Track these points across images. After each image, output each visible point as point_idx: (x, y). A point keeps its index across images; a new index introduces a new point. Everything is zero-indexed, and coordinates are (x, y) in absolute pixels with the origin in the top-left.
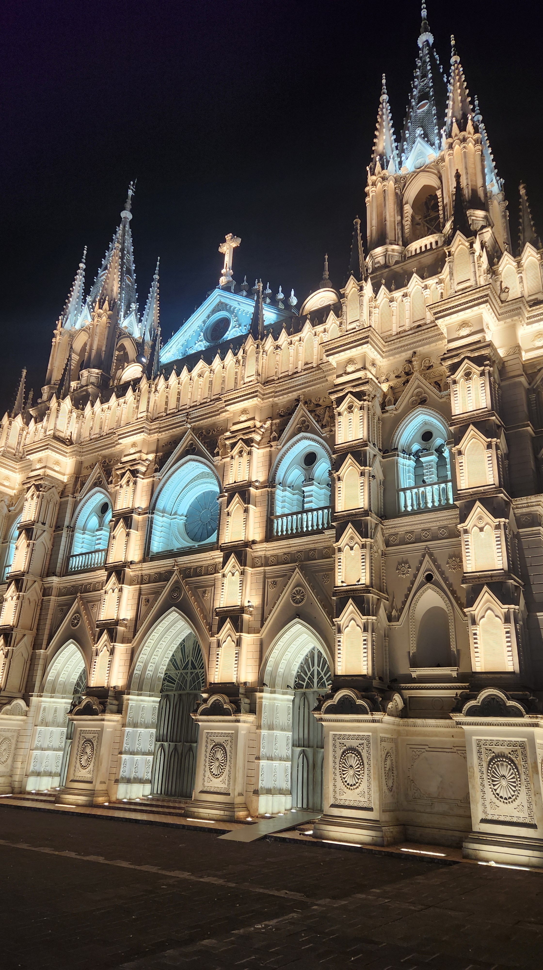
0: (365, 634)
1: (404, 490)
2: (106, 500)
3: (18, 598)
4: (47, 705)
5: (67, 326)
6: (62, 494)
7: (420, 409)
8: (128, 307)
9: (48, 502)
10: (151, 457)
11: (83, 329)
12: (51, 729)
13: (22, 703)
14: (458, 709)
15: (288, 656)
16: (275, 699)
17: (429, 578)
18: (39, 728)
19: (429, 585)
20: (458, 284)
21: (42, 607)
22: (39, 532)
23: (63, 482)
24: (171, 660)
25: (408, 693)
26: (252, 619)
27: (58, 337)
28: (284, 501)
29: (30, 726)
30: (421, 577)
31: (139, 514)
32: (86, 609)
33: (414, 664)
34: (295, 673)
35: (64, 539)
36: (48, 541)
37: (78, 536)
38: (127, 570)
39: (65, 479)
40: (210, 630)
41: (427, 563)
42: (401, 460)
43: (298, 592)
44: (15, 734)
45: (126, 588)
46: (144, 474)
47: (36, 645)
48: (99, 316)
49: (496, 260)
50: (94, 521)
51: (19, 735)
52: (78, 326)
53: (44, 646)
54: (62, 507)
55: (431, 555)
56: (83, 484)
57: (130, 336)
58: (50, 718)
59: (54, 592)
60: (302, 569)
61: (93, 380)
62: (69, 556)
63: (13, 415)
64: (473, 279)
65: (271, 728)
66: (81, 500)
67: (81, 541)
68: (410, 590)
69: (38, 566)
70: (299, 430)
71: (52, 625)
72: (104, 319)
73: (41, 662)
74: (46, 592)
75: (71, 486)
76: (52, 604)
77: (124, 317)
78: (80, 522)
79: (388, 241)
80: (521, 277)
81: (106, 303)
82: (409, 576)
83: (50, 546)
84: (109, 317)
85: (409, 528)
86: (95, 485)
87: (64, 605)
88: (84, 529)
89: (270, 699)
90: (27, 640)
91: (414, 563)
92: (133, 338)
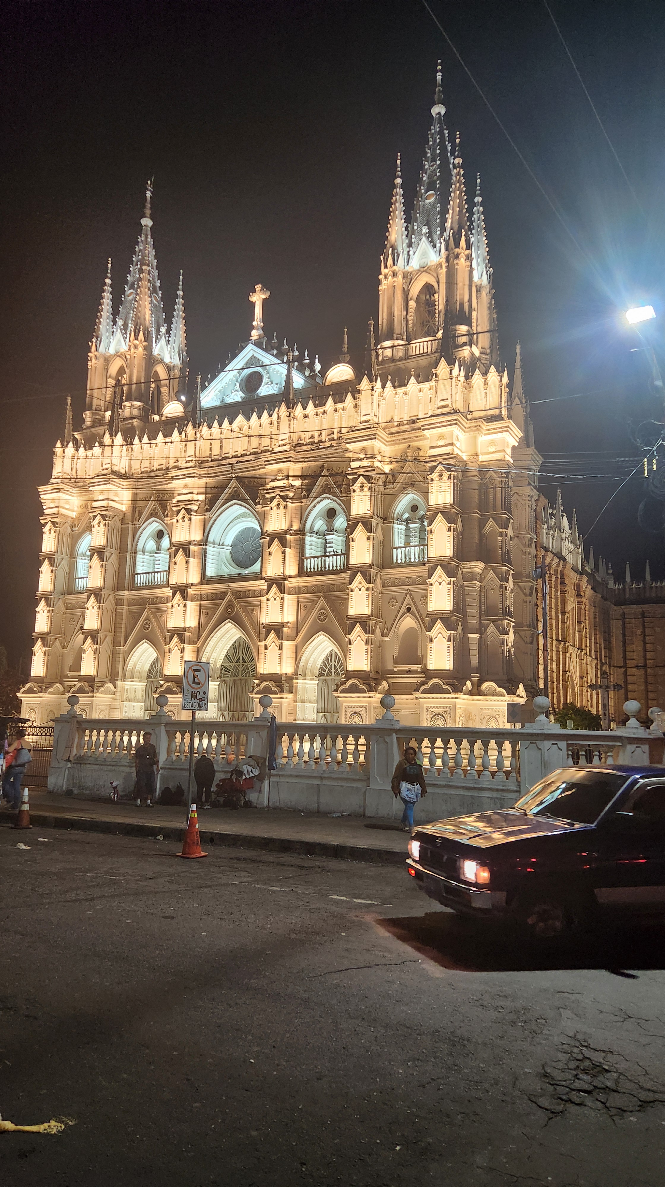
0: (367, 646)
1: (397, 548)
2: (161, 528)
3: (99, 608)
4: (128, 687)
5: (102, 349)
6: (123, 521)
7: (410, 490)
8: (158, 331)
9: (113, 529)
10: (202, 497)
11: (118, 355)
12: (133, 703)
13: (110, 685)
14: (417, 690)
15: (315, 655)
16: (306, 683)
17: (409, 609)
18: (125, 703)
19: (408, 614)
20: (441, 400)
21: (117, 614)
22: (109, 555)
23: (122, 511)
24: (226, 656)
25: (391, 680)
26: (289, 630)
27: (93, 360)
28: (311, 545)
29: (118, 702)
30: (403, 609)
31: (195, 545)
32: (155, 617)
33: (396, 663)
34: (319, 666)
35: (128, 559)
36: (115, 560)
37: (139, 557)
38: (189, 590)
39: (124, 508)
40: (259, 637)
41: (408, 599)
42: (395, 526)
43: (323, 614)
44: (108, 707)
45: (189, 603)
46: (196, 512)
47: (115, 643)
48: (136, 347)
49: (470, 374)
50: (151, 545)
51: (110, 708)
52: (112, 351)
53: (122, 644)
54: (123, 533)
55: (411, 595)
56: (140, 514)
57: (161, 361)
58: (132, 696)
59: (125, 603)
60: (325, 598)
61: (136, 412)
62: (134, 574)
63: (65, 443)
64: (450, 400)
65: (303, 701)
66: (140, 527)
67: (142, 560)
68: (396, 617)
69: (110, 583)
70: (324, 493)
71: (126, 628)
72: (141, 349)
73: (121, 656)
74: (118, 602)
75: (129, 515)
76: (124, 611)
77: (156, 342)
78: (140, 546)
79: (395, 336)
80: (486, 393)
81: (141, 333)
82: (396, 608)
83: (117, 566)
84: (145, 348)
85: (398, 576)
86: (151, 515)
87: (135, 613)
88: (143, 551)
89: (302, 684)
90: (109, 639)
91: (400, 600)
92: (164, 363)
